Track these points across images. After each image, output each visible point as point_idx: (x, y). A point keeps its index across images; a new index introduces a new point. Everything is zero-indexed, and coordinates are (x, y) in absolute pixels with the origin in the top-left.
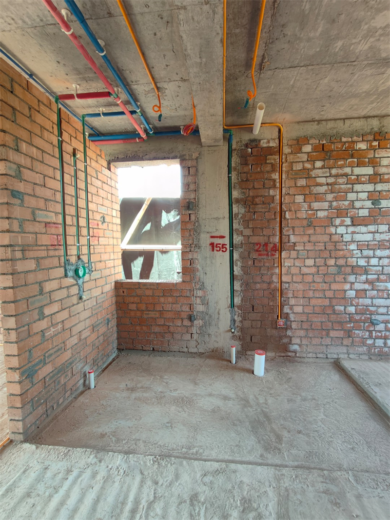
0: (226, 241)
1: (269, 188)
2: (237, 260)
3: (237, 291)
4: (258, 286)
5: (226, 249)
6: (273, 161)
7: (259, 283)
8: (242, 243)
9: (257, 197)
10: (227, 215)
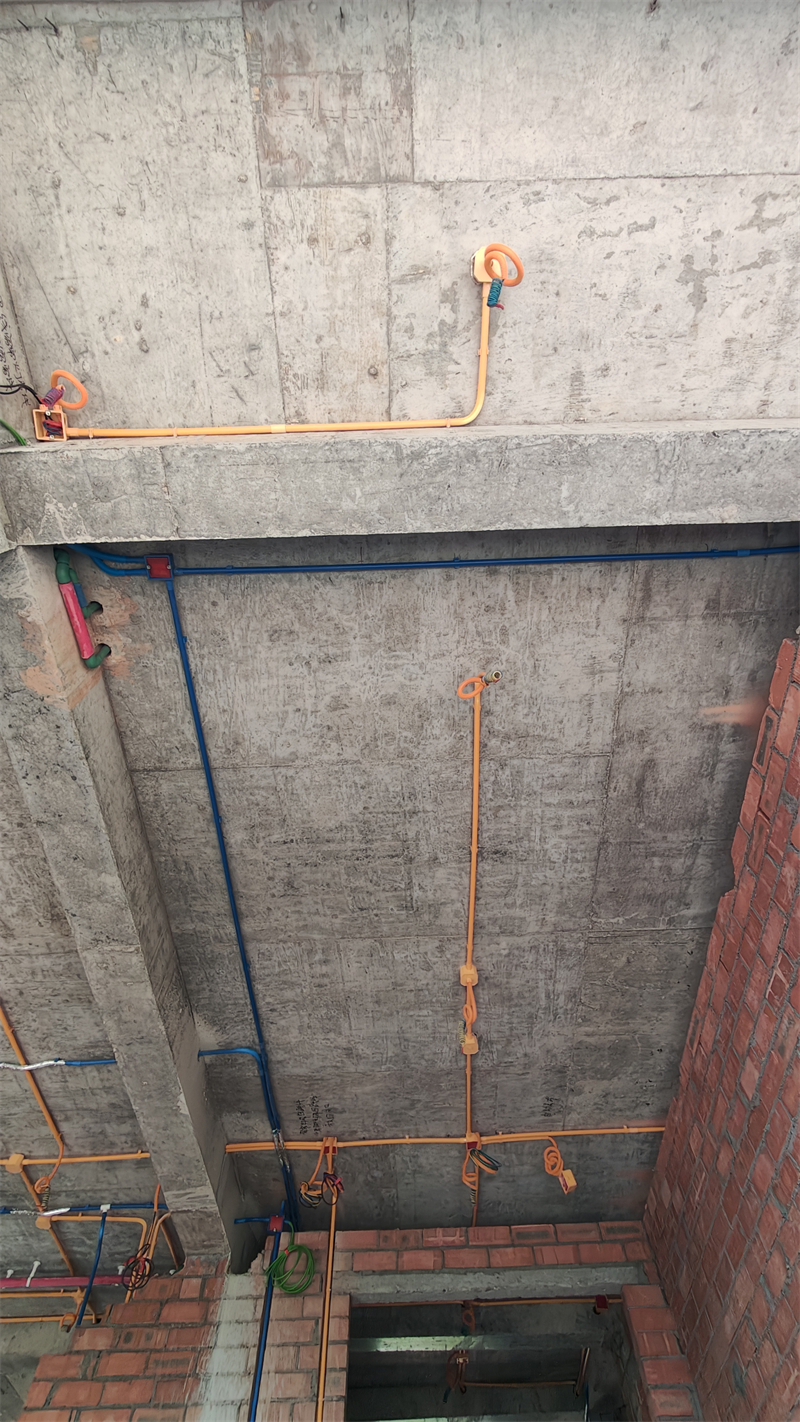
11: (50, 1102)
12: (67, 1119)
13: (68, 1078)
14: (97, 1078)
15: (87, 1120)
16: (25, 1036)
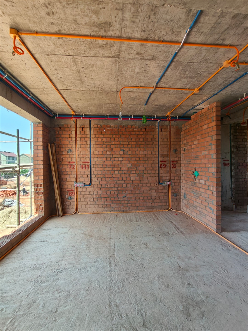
0: (229, 162)
1: (244, 142)
2: (233, 170)
3: (233, 182)
4: (241, 180)
5: (229, 165)
6: (245, 132)
7: (241, 178)
8: (235, 163)
9: (240, 145)
10: (229, 152)
11: (209, 42)
12: (224, 40)
13: (201, 31)
14: (211, 18)
15: (232, 32)
16: (168, 38)
